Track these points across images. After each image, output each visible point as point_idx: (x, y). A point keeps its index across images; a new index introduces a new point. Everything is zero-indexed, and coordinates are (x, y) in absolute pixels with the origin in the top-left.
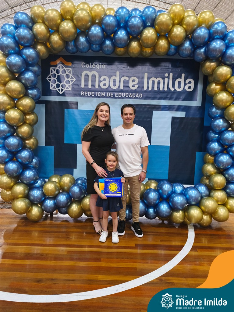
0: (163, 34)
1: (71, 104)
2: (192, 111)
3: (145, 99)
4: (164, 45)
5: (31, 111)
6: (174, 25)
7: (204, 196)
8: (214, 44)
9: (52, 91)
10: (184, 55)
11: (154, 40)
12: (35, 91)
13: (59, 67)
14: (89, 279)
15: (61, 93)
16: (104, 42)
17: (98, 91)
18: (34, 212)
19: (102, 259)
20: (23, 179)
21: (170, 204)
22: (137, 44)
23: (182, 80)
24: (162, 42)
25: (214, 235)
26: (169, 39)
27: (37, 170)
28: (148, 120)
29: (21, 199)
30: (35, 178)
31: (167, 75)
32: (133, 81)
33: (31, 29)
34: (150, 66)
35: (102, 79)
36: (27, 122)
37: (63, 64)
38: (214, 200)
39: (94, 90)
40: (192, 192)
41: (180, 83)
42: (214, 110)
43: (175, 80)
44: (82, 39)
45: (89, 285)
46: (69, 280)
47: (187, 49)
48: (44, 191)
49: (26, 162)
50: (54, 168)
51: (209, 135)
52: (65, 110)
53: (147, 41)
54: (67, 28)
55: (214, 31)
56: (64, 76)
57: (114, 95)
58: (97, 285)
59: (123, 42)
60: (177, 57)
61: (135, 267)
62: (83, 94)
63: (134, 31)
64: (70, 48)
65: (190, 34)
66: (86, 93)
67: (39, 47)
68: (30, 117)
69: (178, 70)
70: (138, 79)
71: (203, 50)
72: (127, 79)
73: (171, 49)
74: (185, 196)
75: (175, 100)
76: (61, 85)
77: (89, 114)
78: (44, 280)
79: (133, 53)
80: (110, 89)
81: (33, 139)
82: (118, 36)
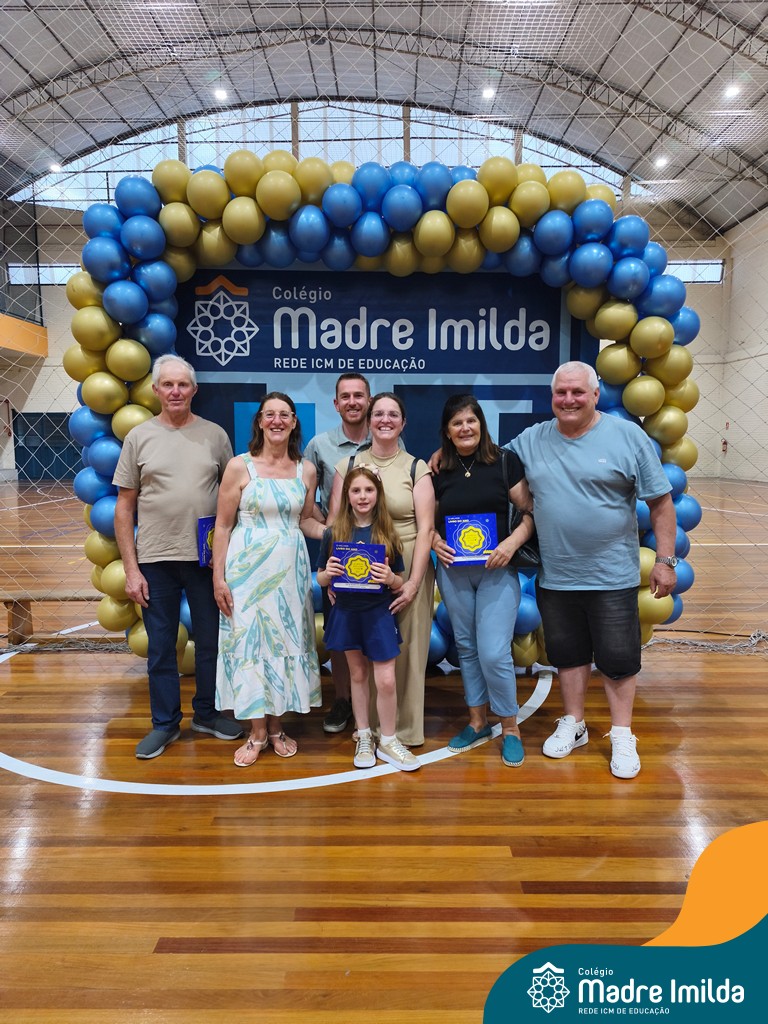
0: (466, 226)
3: (432, 372)
4: (470, 249)
6: (492, 205)
10: (519, 267)
11: (448, 240)
15: (223, 363)
22: (407, 248)
23: (520, 323)
24: (466, 243)
26: (482, 237)
31: (482, 312)
32: (403, 328)
35: (323, 327)
39: (306, 354)
41: (515, 331)
43: (502, 323)
47: (526, 258)
57: (356, 364)
62: (279, 363)
66: (286, 361)
70: (414, 323)
72: (387, 324)
75: (507, 372)
76: (223, 343)
80: (345, 351)
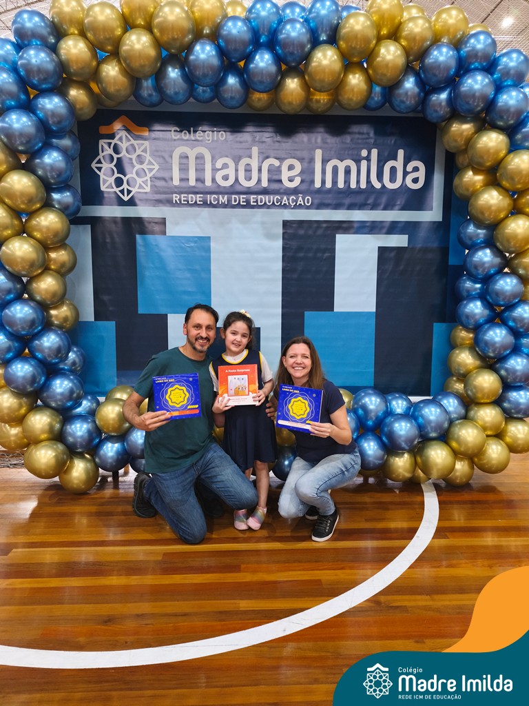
0: (355, 59)
1: (150, 223)
2: (422, 234)
3: (317, 208)
4: (358, 84)
5: (60, 242)
6: (380, 39)
7: (454, 418)
8: (470, 81)
9: (105, 195)
10: (403, 106)
11: (337, 75)
12: (68, 194)
13: (121, 139)
14: (220, 610)
15: (126, 198)
16: (223, 81)
17: (211, 193)
18: (77, 471)
19: (243, 566)
20: (48, 397)
21: (384, 439)
22: (298, 84)
23: (399, 164)
24: (354, 78)
25: (479, 502)
26: (370, 72)
27: (79, 376)
28: (327, 255)
29: (46, 443)
30: (75, 395)
31: (364, 153)
32: (291, 168)
33: (54, 49)
34: (327, 132)
35: (218, 165)
36: (53, 267)
37: (128, 130)
38: (477, 426)
39: (202, 190)
40: (431, 411)
41: (393, 170)
42: (471, 229)
43: (382, 163)
44: (173, 73)
45: (223, 623)
46: (175, 615)
47: (409, 93)
48: (99, 422)
49: (53, 359)
50: (117, 370)
51: (461, 285)
52: (138, 237)
53: (322, 76)
54: (138, 47)
55: (468, 52)
56: (131, 159)
57: (248, 201)
58: (240, 622)
59: (267, 80)
60: (387, 112)
61: (317, 578)
62: (177, 199)
63: (292, 54)
64: (145, 93)
65: (416, 59)
66: (184, 197)
67: (74, 93)
68: (60, 256)
69: (389, 142)
70: (301, 163)
71: (444, 96)
72: (277, 163)
73: (373, 95)
74: (416, 419)
75: (385, 209)
76: (125, 179)
77: (193, 245)
78: (119, 618)
79: (290, 103)
80: (238, 188)
81: (68, 305)
82: (256, 64)
